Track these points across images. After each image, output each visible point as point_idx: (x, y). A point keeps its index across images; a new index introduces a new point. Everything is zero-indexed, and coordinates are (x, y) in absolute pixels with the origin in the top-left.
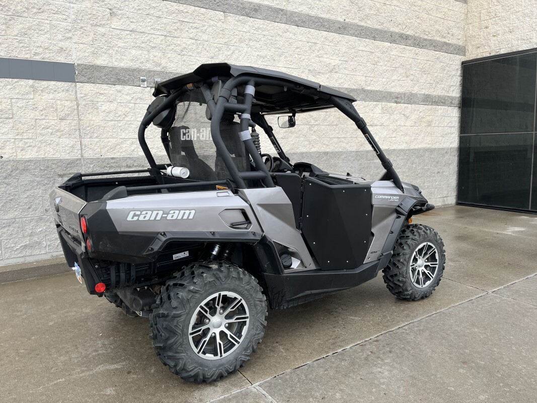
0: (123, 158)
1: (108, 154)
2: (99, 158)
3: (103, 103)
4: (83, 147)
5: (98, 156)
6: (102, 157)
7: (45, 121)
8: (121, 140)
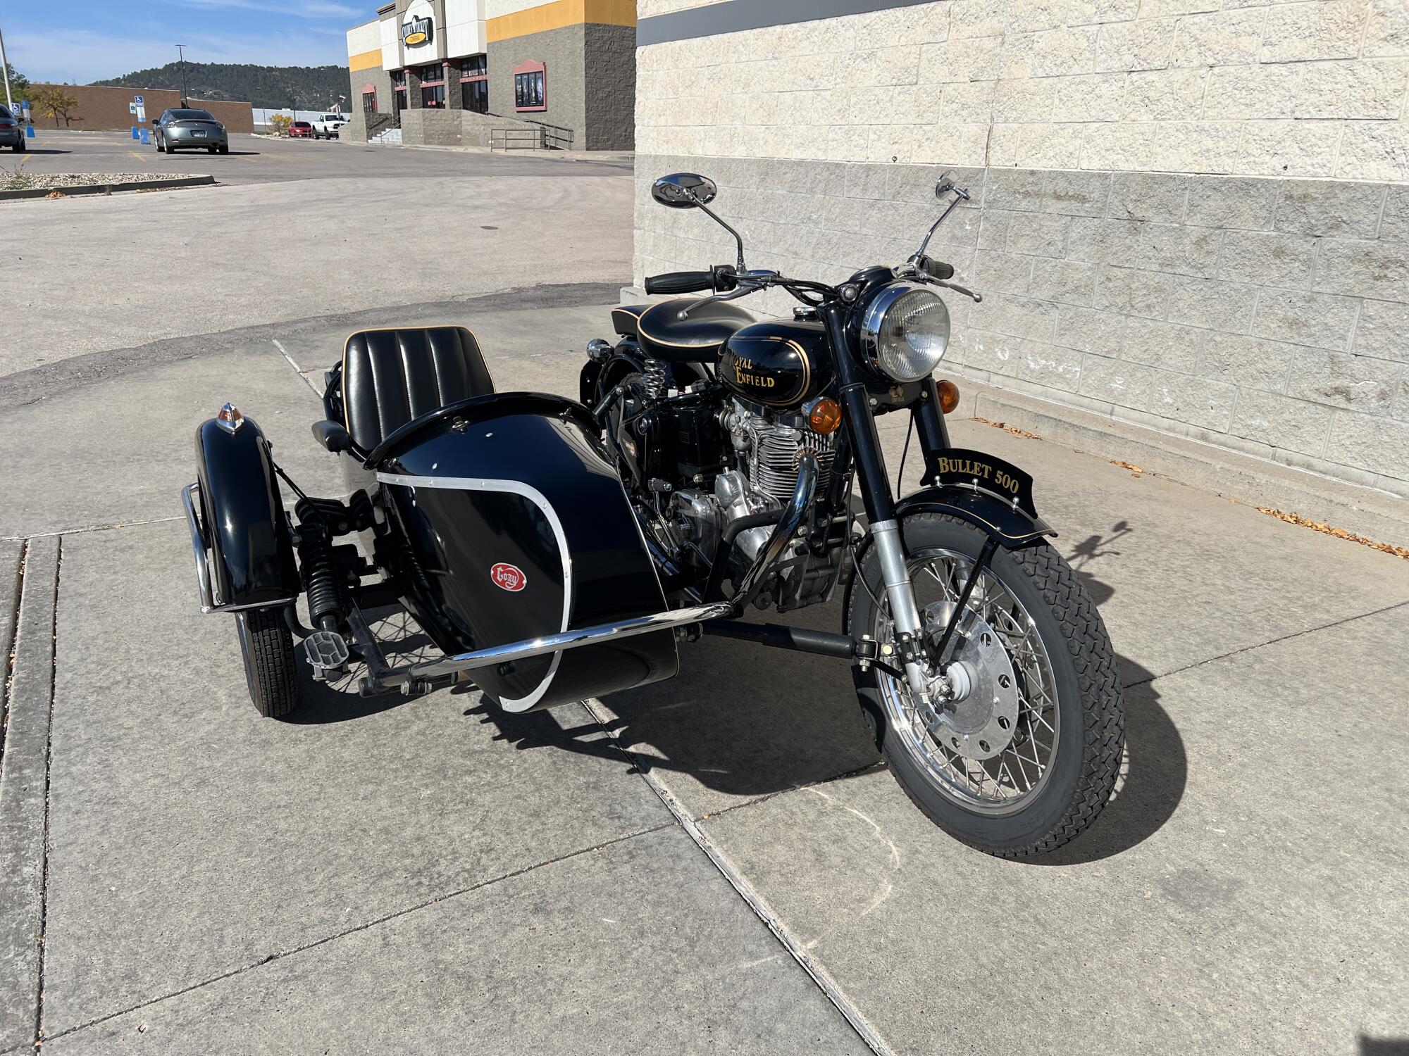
0: (1050, 172)
1: (1028, 160)
2: (1010, 171)
3: (1042, 33)
4: (991, 144)
5: (1009, 165)
6: (1017, 168)
7: (952, 85)
8: (1056, 127)
